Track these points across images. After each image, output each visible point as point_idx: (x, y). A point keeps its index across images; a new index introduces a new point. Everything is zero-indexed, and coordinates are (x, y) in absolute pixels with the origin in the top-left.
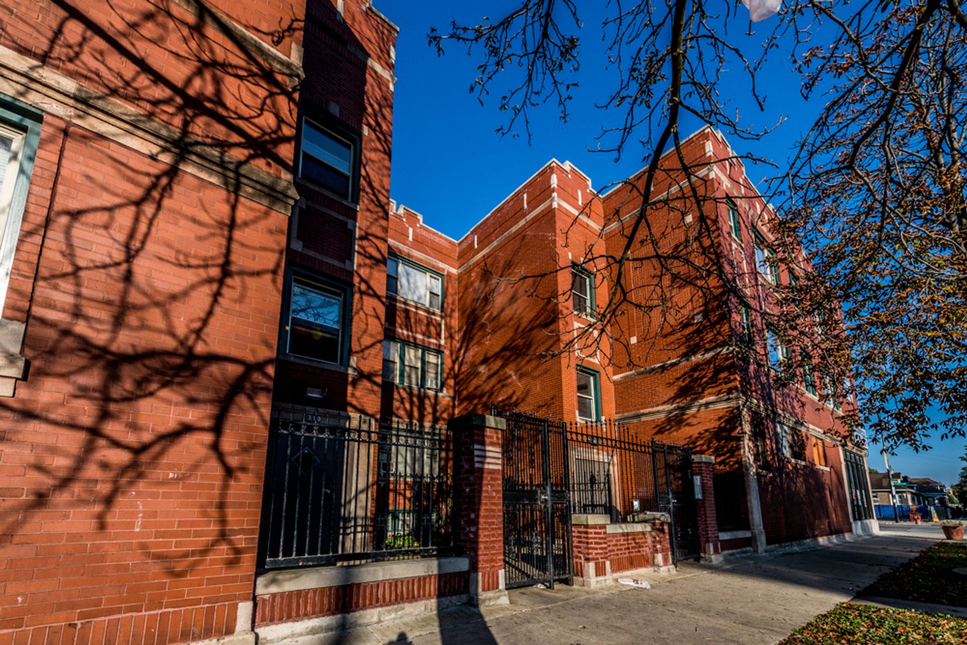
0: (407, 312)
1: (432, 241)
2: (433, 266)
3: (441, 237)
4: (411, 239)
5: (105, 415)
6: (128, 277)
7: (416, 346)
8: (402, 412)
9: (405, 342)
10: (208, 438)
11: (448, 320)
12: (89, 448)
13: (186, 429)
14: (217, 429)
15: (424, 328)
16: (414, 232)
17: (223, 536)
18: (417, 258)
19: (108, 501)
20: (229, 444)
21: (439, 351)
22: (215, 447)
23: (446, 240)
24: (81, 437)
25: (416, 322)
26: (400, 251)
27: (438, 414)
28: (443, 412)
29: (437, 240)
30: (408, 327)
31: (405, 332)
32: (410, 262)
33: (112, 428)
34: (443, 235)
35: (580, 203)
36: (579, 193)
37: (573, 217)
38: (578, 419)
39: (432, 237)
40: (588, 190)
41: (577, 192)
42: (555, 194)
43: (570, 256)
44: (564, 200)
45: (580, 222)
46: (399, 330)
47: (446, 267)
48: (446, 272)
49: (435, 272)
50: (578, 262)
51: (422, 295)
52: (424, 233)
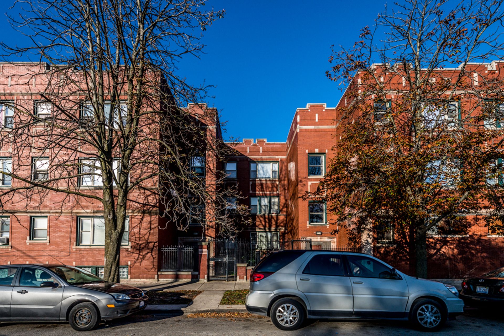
1: (272, 149)
2: (273, 159)
4: (261, 152)
6: (140, 234)
7: (266, 197)
8: (260, 225)
9: (261, 197)
15: (270, 189)
17: (154, 267)
18: (265, 159)
21: (277, 196)
23: (280, 144)
25: (266, 187)
26: (256, 159)
27: (278, 224)
28: (281, 223)
29: (274, 146)
30: (262, 189)
31: (261, 192)
32: (263, 162)
34: (278, 143)
35: (317, 120)
36: (317, 115)
37: (311, 131)
38: (308, 225)
39: (272, 146)
40: (324, 110)
41: (315, 116)
42: (298, 126)
43: (307, 151)
44: (304, 125)
45: (315, 131)
46: (257, 192)
47: (280, 157)
48: (280, 160)
49: (274, 161)
50: (313, 152)
51: (270, 174)
52: (268, 146)
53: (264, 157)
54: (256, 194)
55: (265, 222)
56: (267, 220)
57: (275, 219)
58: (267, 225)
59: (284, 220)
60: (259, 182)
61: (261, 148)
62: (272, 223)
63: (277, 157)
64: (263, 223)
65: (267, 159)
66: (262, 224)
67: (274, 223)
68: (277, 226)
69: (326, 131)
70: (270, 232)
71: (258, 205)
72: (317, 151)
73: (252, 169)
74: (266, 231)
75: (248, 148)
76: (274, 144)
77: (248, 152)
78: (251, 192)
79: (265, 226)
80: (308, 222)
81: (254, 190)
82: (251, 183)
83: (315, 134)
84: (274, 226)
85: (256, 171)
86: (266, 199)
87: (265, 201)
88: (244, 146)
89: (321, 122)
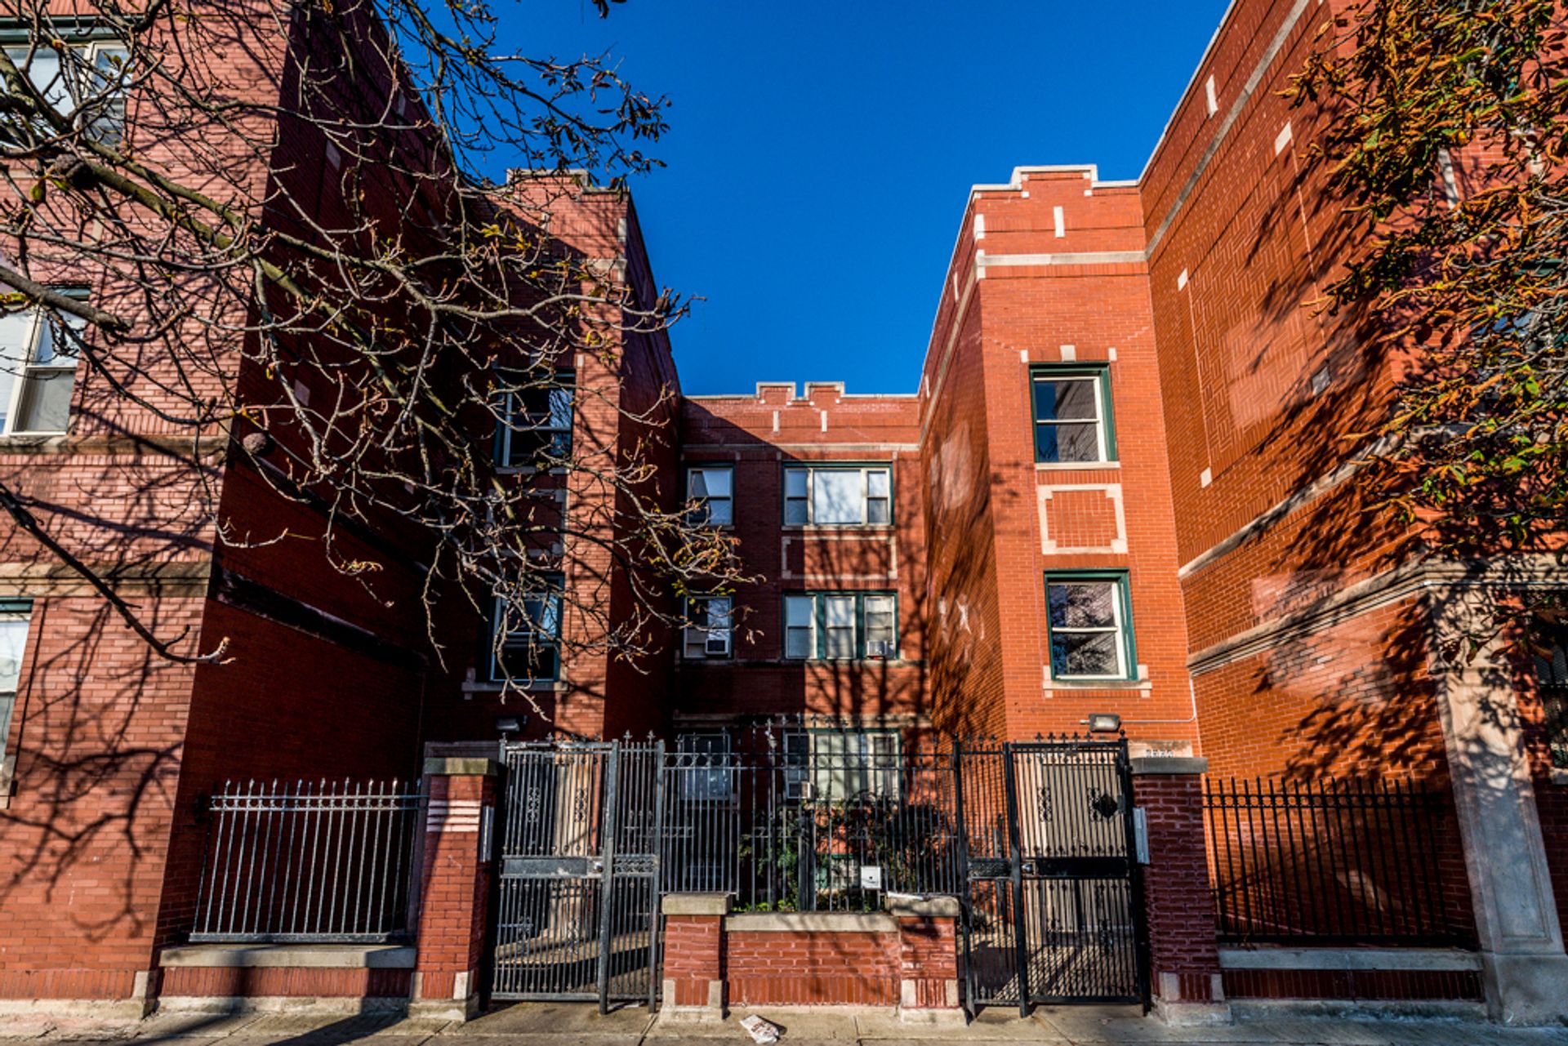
0: (823, 546)
1: (865, 414)
2: (869, 456)
3: (884, 401)
4: (824, 428)
5: (56, 813)
6: (76, 703)
7: (843, 593)
8: (821, 702)
9: (824, 593)
10: (123, 823)
11: (903, 532)
12: (45, 840)
13: (108, 818)
14: (130, 816)
15: (855, 561)
16: (828, 416)
17: (129, 910)
18: (838, 455)
19: (53, 880)
20: (138, 829)
21: (887, 591)
22: (128, 832)
23: (894, 401)
24: (40, 831)
25: (839, 557)
26: (806, 455)
27: (889, 696)
28: (899, 691)
29: (874, 408)
30: (825, 566)
31: (821, 578)
32: (825, 464)
33: (60, 824)
34: (887, 396)
35: (1060, 232)
36: (1058, 213)
37: (1038, 274)
38: (1048, 683)
39: (865, 408)
40: (1088, 193)
41: (1051, 214)
42: (980, 253)
43: (1024, 357)
44: (1007, 252)
45: (1057, 274)
46: (810, 577)
47: (896, 448)
48: (895, 457)
49: (873, 463)
50: (1052, 360)
51: (858, 508)
52: (850, 409)
53: (833, 447)
54: (802, 582)
55: (838, 684)
56: (844, 679)
57: (878, 675)
58: (846, 700)
59: (910, 677)
60: (815, 538)
61: (824, 414)
62: (862, 690)
63: (883, 447)
64: (831, 691)
65: (845, 455)
66: (826, 696)
67: (872, 690)
68: (885, 707)
69: (1105, 274)
70: (859, 730)
71: (813, 624)
72: (1068, 353)
73: (791, 490)
74: (840, 731)
75: (776, 415)
76: (874, 400)
77: (776, 428)
78: (786, 575)
79: (837, 706)
80: (1047, 671)
81: (797, 566)
82: (786, 541)
83: (1057, 285)
84: (875, 703)
85: (805, 499)
86: (840, 604)
87: (840, 610)
88: (761, 410)
89: (1079, 237)
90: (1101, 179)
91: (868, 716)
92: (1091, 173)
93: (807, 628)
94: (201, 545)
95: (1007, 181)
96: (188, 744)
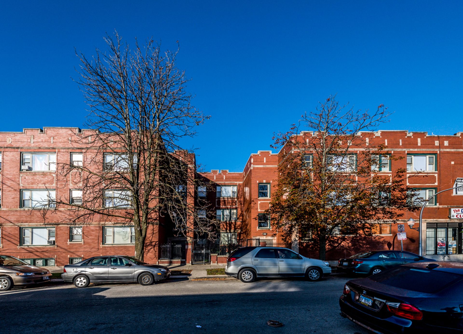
0: (224, 201)
1: (232, 176)
3: (236, 173)
4: (224, 179)
7: (227, 209)
9: (224, 209)
11: (240, 199)
15: (231, 204)
16: (225, 176)
21: (236, 209)
23: (238, 174)
25: (228, 203)
26: (221, 184)
27: (236, 227)
28: (238, 227)
29: (234, 175)
31: (224, 206)
32: (225, 185)
35: (265, 162)
36: (265, 158)
37: (261, 169)
38: (258, 229)
39: (232, 175)
40: (270, 155)
41: (264, 159)
42: (252, 165)
43: (258, 182)
44: (256, 165)
45: (264, 169)
46: (221, 206)
47: (238, 183)
48: (238, 184)
49: (234, 185)
50: (262, 182)
51: (231, 194)
52: (229, 175)
53: (226, 182)
54: (220, 207)
55: (227, 226)
56: (228, 225)
57: (234, 224)
58: (228, 228)
59: (240, 225)
60: (223, 199)
61: (224, 176)
62: (231, 227)
63: (236, 182)
64: (225, 227)
65: (228, 184)
66: (225, 228)
67: (233, 226)
68: (235, 229)
69: (271, 169)
70: (230, 232)
71: (222, 215)
72: (264, 181)
73: (218, 190)
74: (227, 233)
75: (215, 176)
76: (234, 173)
77: (215, 179)
78: (217, 206)
79: (226, 229)
80: (258, 227)
81: (219, 204)
82: (217, 200)
83: (264, 170)
84: (233, 229)
85: (220, 192)
86: (227, 211)
87: (227, 212)
88: (212, 175)
89: (268, 163)
90: (272, 153)
91: (232, 230)
92: (271, 152)
93: (221, 215)
94: (157, 220)
95: (257, 153)
96: (159, 241)
